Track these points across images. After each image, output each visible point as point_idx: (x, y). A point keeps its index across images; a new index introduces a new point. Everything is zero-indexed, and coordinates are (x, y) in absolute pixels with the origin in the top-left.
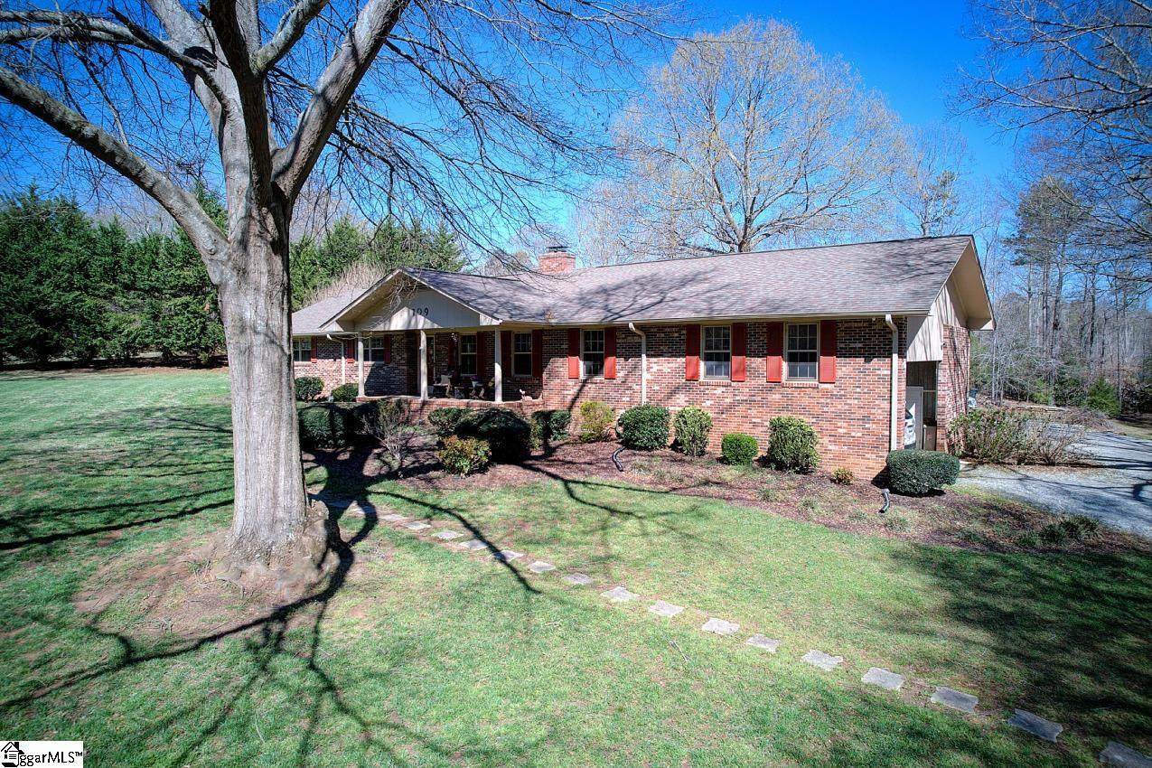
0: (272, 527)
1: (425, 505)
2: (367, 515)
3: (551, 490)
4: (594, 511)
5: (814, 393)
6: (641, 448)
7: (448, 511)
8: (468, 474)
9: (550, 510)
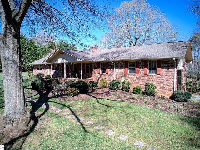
0: (14, 114)
1: (61, 104)
2: (46, 107)
3: (93, 100)
4: (103, 106)
5: (155, 77)
6: (114, 90)
7: (67, 106)
8: (73, 96)
9: (92, 106)
